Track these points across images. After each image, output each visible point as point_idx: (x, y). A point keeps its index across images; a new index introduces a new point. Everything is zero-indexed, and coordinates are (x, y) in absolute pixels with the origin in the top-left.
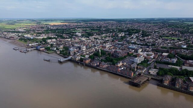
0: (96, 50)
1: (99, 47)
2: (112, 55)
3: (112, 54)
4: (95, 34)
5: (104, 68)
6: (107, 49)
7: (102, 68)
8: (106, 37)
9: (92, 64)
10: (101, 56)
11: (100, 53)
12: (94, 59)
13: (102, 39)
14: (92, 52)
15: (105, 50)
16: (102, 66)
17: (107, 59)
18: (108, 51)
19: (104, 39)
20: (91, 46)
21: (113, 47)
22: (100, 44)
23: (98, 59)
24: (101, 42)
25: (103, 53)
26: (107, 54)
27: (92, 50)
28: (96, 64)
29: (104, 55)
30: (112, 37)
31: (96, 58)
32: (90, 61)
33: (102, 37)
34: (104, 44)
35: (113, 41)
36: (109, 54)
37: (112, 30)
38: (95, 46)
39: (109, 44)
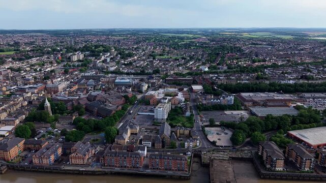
0: (30, 103)
1: (36, 91)
2: (88, 110)
3: (84, 106)
4: (10, 60)
5: (88, 165)
6: (62, 95)
7: (82, 165)
8: (43, 65)
9: (36, 161)
10: (56, 120)
11: (50, 109)
12: (34, 133)
13: (36, 70)
14: (18, 113)
15: (59, 98)
16: (79, 158)
17: (79, 128)
18: (69, 101)
19: (40, 70)
20: (8, 93)
21: (77, 87)
22: (36, 83)
23: (50, 133)
24: (35, 78)
25: (59, 108)
26: (70, 108)
27: (19, 106)
28: (52, 157)
29: (62, 114)
30: (58, 63)
31: (39, 128)
32: (22, 147)
33: (33, 65)
34: (49, 82)
35: (66, 72)
36: (77, 109)
37: (50, 49)
38: (23, 91)
39: (59, 79)
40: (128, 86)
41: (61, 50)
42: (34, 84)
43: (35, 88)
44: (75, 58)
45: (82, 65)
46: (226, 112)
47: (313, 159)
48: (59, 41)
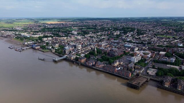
0: (92, 49)
1: (95, 45)
2: (109, 54)
3: (108, 53)
4: (91, 33)
5: (100, 68)
6: (102, 48)
7: (99, 68)
8: (102, 36)
9: (87, 64)
10: (97, 55)
11: (96, 51)
12: (89, 58)
13: (98, 38)
14: (87, 51)
15: (101, 48)
16: (98, 65)
17: (103, 59)
18: (104, 50)
19: (100, 38)
20: (86, 45)
21: (109, 46)
22: (96, 42)
23: (94, 58)
24: (96, 41)
25: (99, 51)
26: (103, 52)
27: (88, 49)
28: (91, 64)
29: (100, 54)
30: (108, 36)
31: (92, 57)
32: (85, 60)
33: (98, 36)
34: (100, 43)
35: (108, 39)
36: (105, 53)
37: (107, 29)
38: (91, 44)
39: (104, 42)
40: (129, 47)
41: (111, 30)
42: (95, 43)
43: (95, 44)
44: (115, 34)
45: (116, 37)
46: (167, 65)
47: (183, 86)
48: (114, 24)
